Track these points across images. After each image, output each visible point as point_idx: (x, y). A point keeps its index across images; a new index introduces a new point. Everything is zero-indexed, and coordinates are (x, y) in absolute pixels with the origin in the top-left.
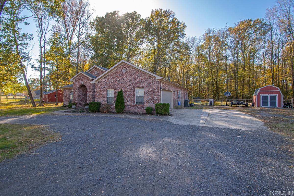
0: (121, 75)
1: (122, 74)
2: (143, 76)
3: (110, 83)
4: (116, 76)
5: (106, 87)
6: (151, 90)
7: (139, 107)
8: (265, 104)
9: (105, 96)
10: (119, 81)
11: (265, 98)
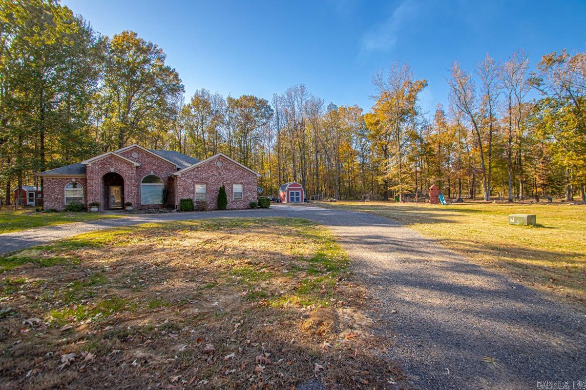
0: (215, 169)
1: (218, 168)
2: (241, 171)
3: (201, 177)
4: (209, 169)
5: (194, 181)
6: (250, 186)
7: (238, 203)
8: (292, 199)
9: (194, 192)
10: (213, 175)
11: (292, 194)
